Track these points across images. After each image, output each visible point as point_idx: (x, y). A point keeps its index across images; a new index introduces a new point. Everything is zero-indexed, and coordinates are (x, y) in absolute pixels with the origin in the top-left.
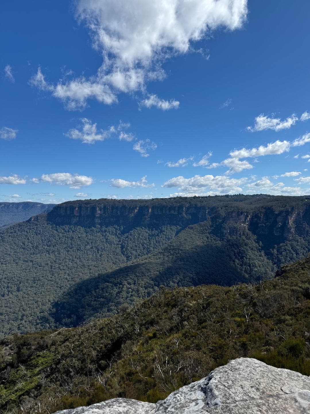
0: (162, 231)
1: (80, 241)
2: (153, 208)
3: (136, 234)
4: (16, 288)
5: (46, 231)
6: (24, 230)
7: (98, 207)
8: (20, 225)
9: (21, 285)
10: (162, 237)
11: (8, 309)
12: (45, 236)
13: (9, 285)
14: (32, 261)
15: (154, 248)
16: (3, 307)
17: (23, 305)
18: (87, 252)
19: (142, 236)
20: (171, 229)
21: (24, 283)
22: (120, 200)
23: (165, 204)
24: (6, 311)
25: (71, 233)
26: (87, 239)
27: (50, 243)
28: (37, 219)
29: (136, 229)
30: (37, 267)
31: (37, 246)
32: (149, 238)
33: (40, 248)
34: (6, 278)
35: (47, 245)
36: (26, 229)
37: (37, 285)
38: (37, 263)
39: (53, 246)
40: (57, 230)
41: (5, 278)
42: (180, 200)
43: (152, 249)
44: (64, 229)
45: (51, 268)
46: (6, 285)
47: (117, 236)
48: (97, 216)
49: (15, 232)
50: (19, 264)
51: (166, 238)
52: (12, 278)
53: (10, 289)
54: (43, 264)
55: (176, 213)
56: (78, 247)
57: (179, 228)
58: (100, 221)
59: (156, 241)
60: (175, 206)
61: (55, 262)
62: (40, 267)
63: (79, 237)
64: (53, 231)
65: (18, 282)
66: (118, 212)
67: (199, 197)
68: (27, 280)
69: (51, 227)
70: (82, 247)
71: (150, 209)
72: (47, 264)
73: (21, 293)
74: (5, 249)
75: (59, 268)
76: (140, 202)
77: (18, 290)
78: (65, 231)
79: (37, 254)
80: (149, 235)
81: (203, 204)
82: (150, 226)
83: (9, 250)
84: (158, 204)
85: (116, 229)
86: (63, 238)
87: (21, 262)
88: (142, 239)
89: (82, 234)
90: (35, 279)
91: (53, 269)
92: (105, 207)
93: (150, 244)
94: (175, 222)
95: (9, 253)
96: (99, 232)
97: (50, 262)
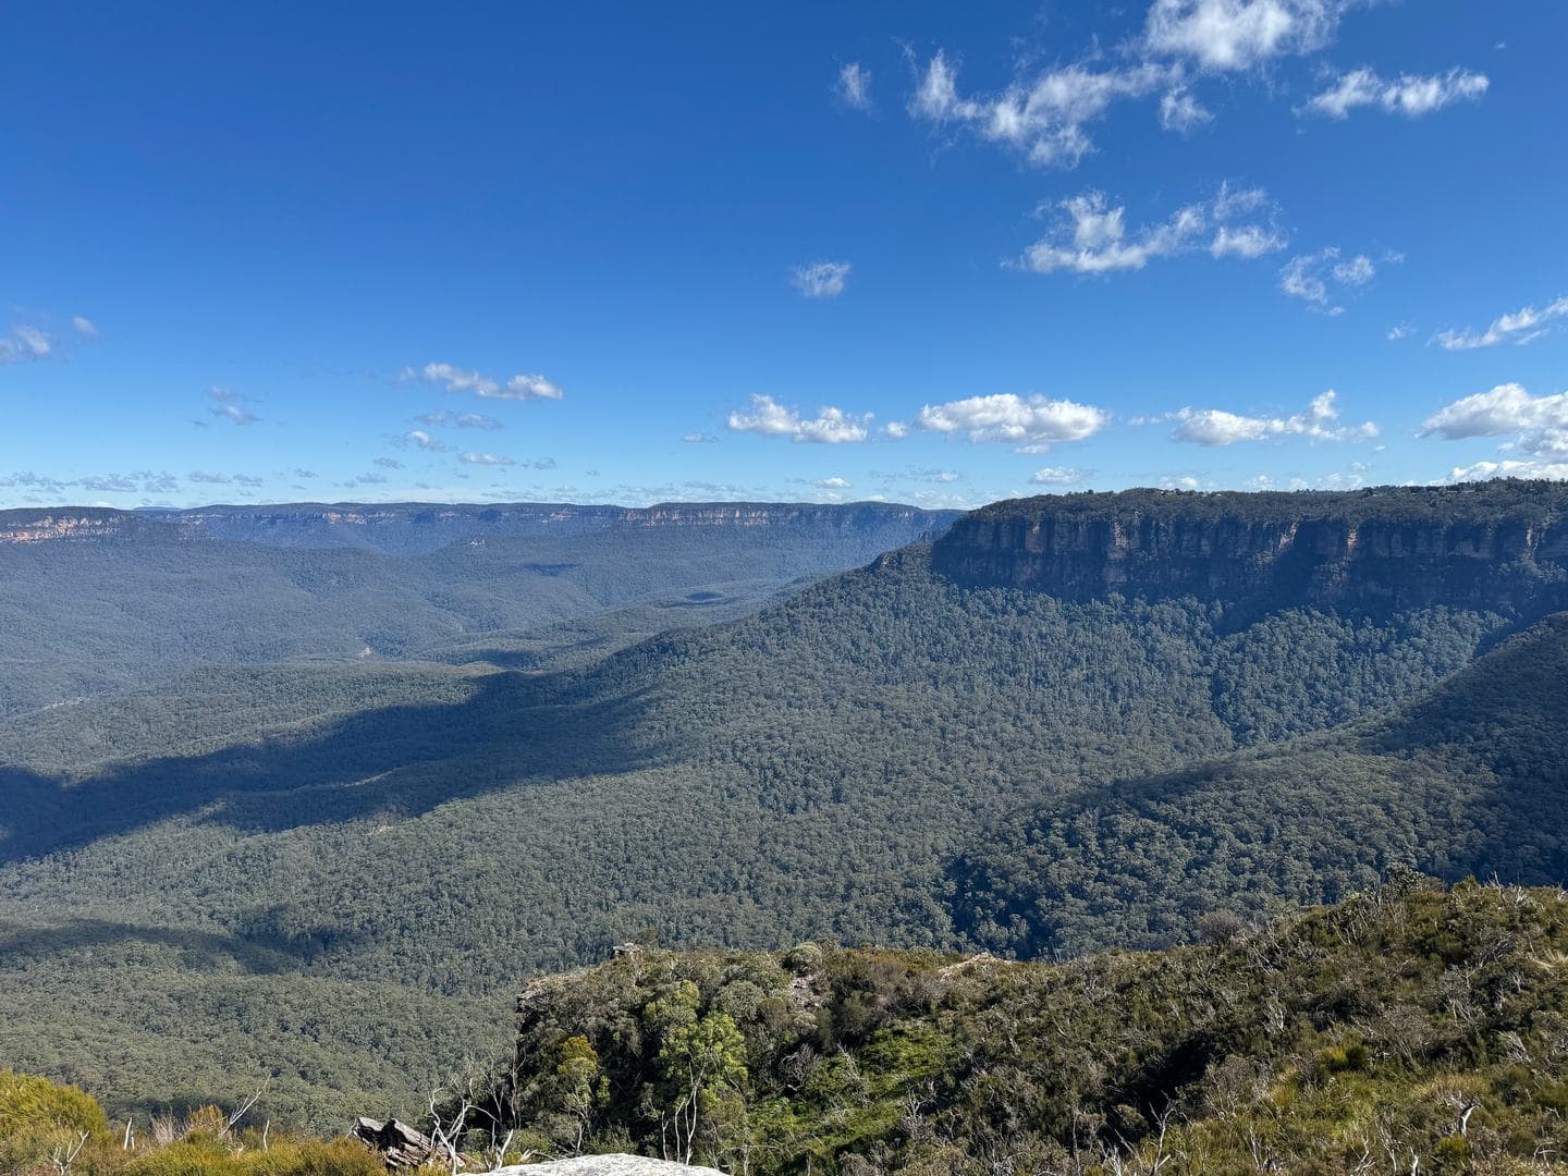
0: (1404, 633)
2: (1365, 531)
3: (1281, 638)
4: (830, 788)
5: (927, 605)
6: (858, 599)
7: (1120, 522)
8: (844, 581)
9: (846, 780)
10: (1404, 659)
11: (806, 856)
12: (924, 623)
13: (810, 776)
14: (880, 706)
15: (1362, 702)
16: (791, 847)
17: (850, 850)
18: (1070, 694)
19: (1309, 649)
20: (1454, 624)
21: (855, 777)
22: (1214, 494)
23: (1428, 511)
24: (799, 862)
26: (1073, 643)
27: (939, 647)
28: (900, 563)
29: (1282, 619)
30: (895, 729)
31: (897, 657)
32: (1340, 658)
33: (907, 659)
34: (801, 752)
35: (930, 654)
36: (864, 597)
37: (895, 788)
38: (897, 714)
39: (950, 658)
40: (963, 605)
41: (798, 754)
42: (1511, 497)
43: (1353, 705)
44: (987, 603)
45: (943, 737)
46: (801, 777)
47: (1197, 640)
48: (1112, 556)
49: (830, 603)
50: (840, 710)
51: (1426, 662)
53: (812, 790)
54: (916, 720)
55: (1484, 554)
56: (1036, 671)
57: (1497, 621)
58: (1123, 578)
59: (1376, 674)
60: (1479, 520)
61: (956, 716)
62: (907, 730)
63: (1041, 635)
64: (950, 606)
65: (837, 772)
66: (1204, 542)
68: (865, 767)
69: (943, 591)
70: (1056, 673)
71: (1353, 535)
72: (930, 721)
73: (847, 807)
75: (970, 738)
76: (1305, 503)
77: (837, 797)
78: (993, 610)
79: (897, 682)
80: (1340, 646)
82: (1350, 609)
83: (812, 660)
84: (1396, 512)
85: (1193, 613)
86: (984, 635)
87: (846, 706)
88: (1306, 661)
89: (1053, 623)
90: (890, 768)
91: (948, 742)
92: (1146, 523)
93: (1345, 684)
94: (1475, 595)
95: (810, 670)
96: (1121, 618)
97: (941, 716)
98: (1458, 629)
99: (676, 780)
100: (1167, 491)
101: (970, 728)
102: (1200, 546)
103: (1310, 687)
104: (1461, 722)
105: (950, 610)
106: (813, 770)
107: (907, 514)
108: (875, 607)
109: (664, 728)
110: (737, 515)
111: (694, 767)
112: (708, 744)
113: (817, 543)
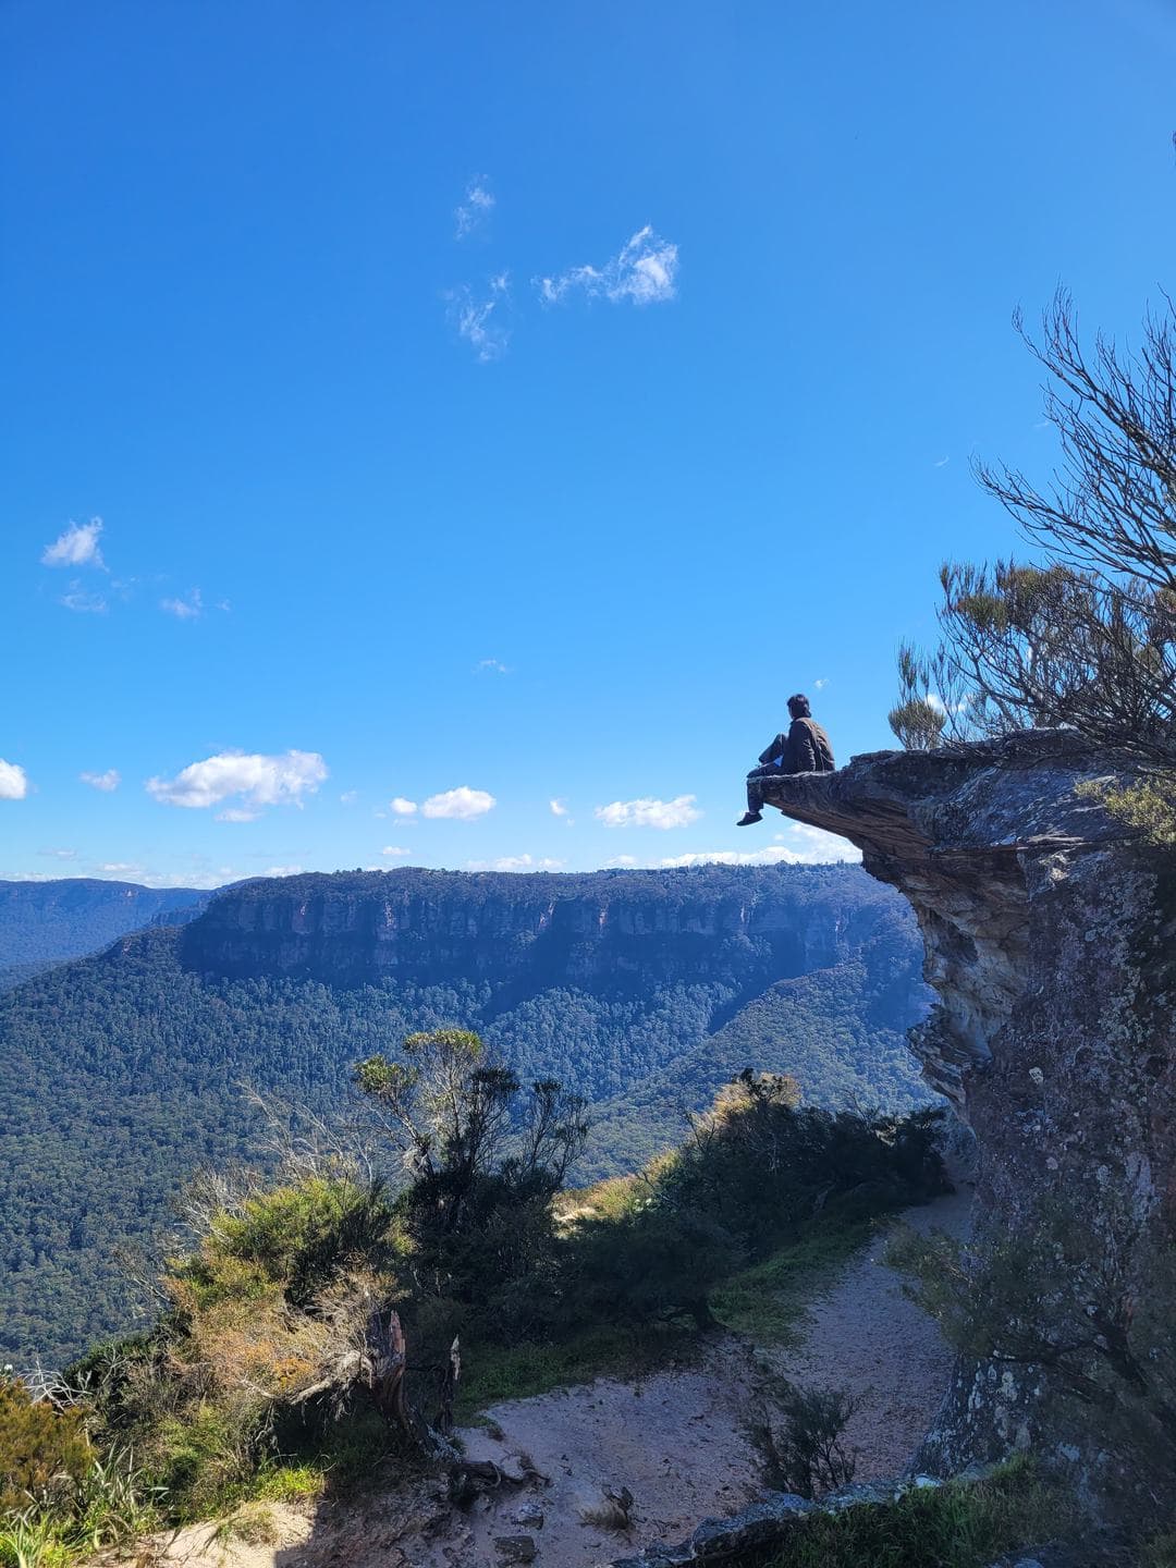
0: (652, 1005)
1: (320, 1043)
2: (613, 911)
3: (547, 1014)
4: (67, 1233)
5: (180, 997)
6: (91, 995)
7: (391, 902)
8: (72, 973)
9: (89, 1218)
10: (654, 1030)
11: (41, 1323)
12: (176, 1019)
13: (39, 1220)
14: (127, 1122)
15: (623, 1073)
16: (19, 1315)
17: (101, 1306)
18: (349, 1087)
19: (572, 1025)
20: (690, 995)
21: (100, 1213)
22: (477, 875)
23: (664, 892)
24: (33, 1331)
25: (281, 1009)
26: (349, 1031)
27: (196, 1046)
28: (144, 949)
29: (547, 996)
30: (150, 1148)
31: (146, 1060)
32: (599, 1032)
33: (159, 1064)
34: (24, 1190)
35: (185, 1055)
36: (99, 990)
37: (153, 1221)
38: (150, 1130)
39: (211, 1059)
40: (222, 996)
41: (21, 1192)
42: (726, 880)
43: (616, 1078)
44: (250, 992)
45: (209, 1151)
46: (26, 1222)
47: (468, 1021)
48: (383, 937)
49: (54, 1001)
50: (73, 1132)
51: (672, 1032)
52: (50, 1191)
53: (42, 1237)
54: (176, 1134)
55: (709, 931)
56: (310, 1066)
57: (728, 994)
58: (395, 961)
59: (631, 1045)
60: (704, 900)
61: (221, 1125)
62: (164, 1148)
63: (314, 1026)
64: (207, 998)
65: (76, 1209)
66: (471, 922)
67: (799, 867)
68: (114, 1199)
69: (197, 981)
70: (329, 1067)
71: (603, 914)
72: (192, 1135)
73: (91, 1252)
74: (16, 1069)
75: (242, 1149)
76: (559, 884)
77: (76, 1242)
78: (256, 1000)
79: (147, 1092)
80: (598, 1021)
81: (819, 896)
82: (605, 986)
83: (33, 1075)
84: (636, 893)
85: (463, 995)
86: (249, 1029)
87: (81, 1127)
88: (571, 1037)
89: (326, 1011)
90: (146, 1196)
91: (216, 1157)
92: (416, 903)
93: (606, 1058)
94: (704, 968)
95: (30, 1085)
96: (393, 1003)
97: (205, 1127)
98: (694, 999)
100: (433, 871)
101: (241, 1137)
102: (467, 925)
103: (576, 1062)
105: (207, 1003)
106: (42, 1211)
107: (130, 894)
108: (113, 1002)
113: (12, 929)
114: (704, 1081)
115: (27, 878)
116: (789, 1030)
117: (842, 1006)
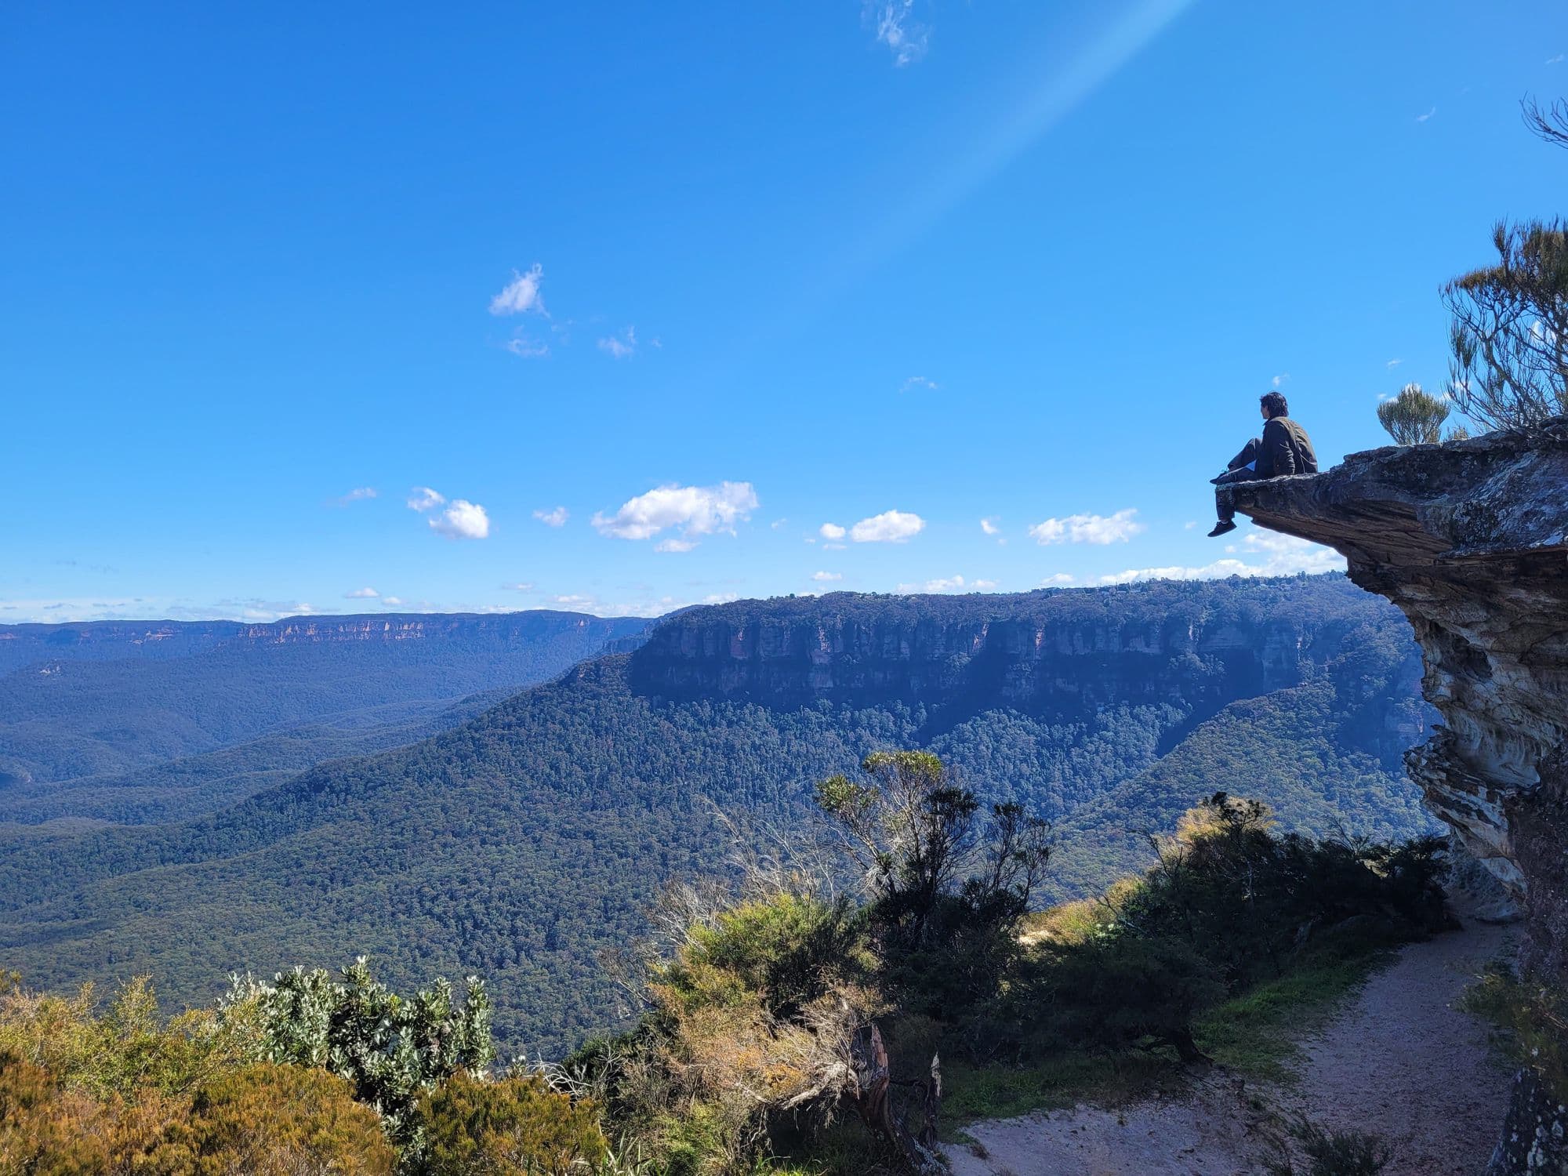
0: (1094, 728)
1: (761, 764)
2: (1050, 631)
3: (985, 738)
4: (543, 935)
5: (631, 720)
6: (553, 717)
7: (824, 627)
8: (536, 697)
9: (561, 923)
10: (1097, 752)
11: (524, 1016)
12: (629, 740)
13: (519, 923)
14: (589, 835)
15: (1065, 796)
16: (506, 1008)
17: (576, 1003)
18: (791, 806)
19: (1010, 747)
20: (1135, 717)
21: (571, 918)
22: (908, 598)
23: (1104, 610)
24: (518, 1024)
25: (723, 731)
26: (788, 753)
27: (648, 766)
28: (597, 675)
29: (984, 718)
30: (611, 859)
31: (604, 778)
32: (1039, 755)
33: (615, 780)
34: (504, 895)
35: (639, 774)
36: (559, 713)
37: (618, 927)
38: (611, 843)
39: (662, 777)
40: (669, 719)
41: (502, 898)
42: (1172, 597)
43: (1058, 800)
44: (695, 715)
45: (665, 864)
46: (507, 924)
47: (904, 742)
48: (817, 661)
49: (521, 723)
50: (544, 844)
51: (1116, 754)
52: (526, 897)
53: (522, 938)
54: (633, 847)
55: (1154, 650)
56: (754, 785)
57: (1178, 716)
58: (830, 684)
59: (1073, 768)
60: (1147, 617)
61: (675, 840)
62: (624, 860)
63: (754, 745)
64: (655, 720)
65: (550, 915)
66: (904, 644)
67: (1255, 581)
68: (582, 906)
69: (646, 704)
70: (771, 787)
71: (1039, 635)
72: (648, 848)
73: (565, 954)
74: (492, 786)
75: (694, 863)
76: (992, 605)
77: (551, 944)
78: (701, 722)
79: (607, 808)
80: (1037, 743)
81: (1277, 610)
82: (1043, 706)
83: (506, 790)
84: (1074, 613)
85: (898, 717)
86: (695, 750)
87: (550, 838)
88: (1009, 759)
89: (765, 733)
90: (610, 904)
91: (671, 869)
92: (848, 626)
93: (1047, 780)
94: (1149, 688)
95: (504, 801)
96: (830, 726)
97: (659, 841)
98: (1140, 721)
99: (352, 942)
100: (864, 595)
101: (692, 852)
102: (900, 648)
103: (1015, 784)
104: (1171, 810)
105: (656, 725)
106: (521, 916)
107: (582, 623)
108: (573, 725)
109: (327, 882)
110: (387, 627)
111: (373, 925)
112: (388, 896)
113: (482, 658)
114: (1154, 805)
115: (492, 610)
116: (1247, 754)
117: (1307, 727)
